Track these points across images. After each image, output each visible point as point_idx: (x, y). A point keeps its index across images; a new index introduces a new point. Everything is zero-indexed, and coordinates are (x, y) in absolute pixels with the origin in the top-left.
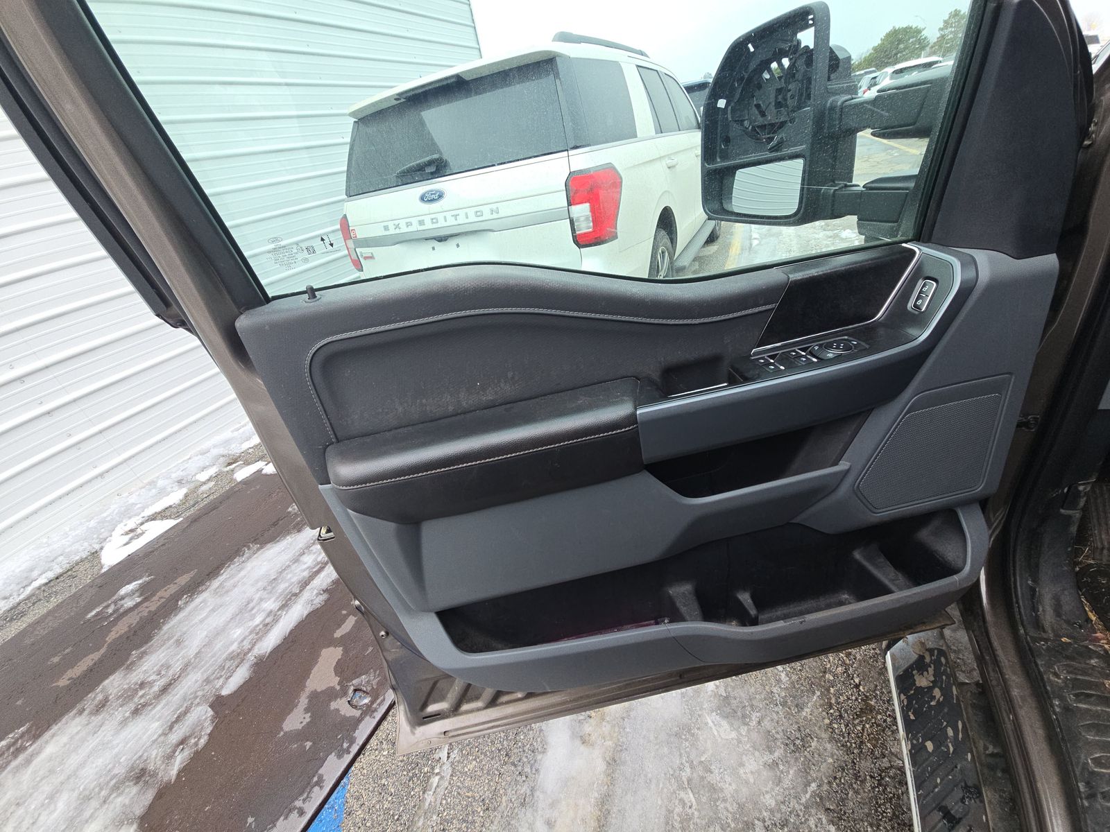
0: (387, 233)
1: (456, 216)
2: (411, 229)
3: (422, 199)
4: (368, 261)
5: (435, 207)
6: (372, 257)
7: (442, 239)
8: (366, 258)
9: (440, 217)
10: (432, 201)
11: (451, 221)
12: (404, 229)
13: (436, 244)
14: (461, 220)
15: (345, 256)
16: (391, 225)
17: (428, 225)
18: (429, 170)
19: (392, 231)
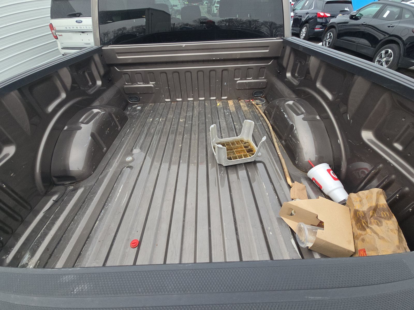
0: (67, 29)
1: (86, 27)
2: (74, 29)
3: (77, 22)
4: (60, 36)
5: (80, 24)
6: (61, 35)
7: (83, 32)
8: (59, 35)
9: (82, 27)
10: (80, 23)
11: (85, 28)
12: (72, 29)
13: (82, 33)
14: (88, 28)
15: (51, 34)
16: (68, 27)
17: (79, 28)
18: (77, 15)
19: (68, 29)
